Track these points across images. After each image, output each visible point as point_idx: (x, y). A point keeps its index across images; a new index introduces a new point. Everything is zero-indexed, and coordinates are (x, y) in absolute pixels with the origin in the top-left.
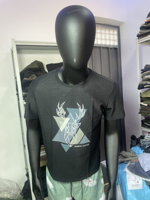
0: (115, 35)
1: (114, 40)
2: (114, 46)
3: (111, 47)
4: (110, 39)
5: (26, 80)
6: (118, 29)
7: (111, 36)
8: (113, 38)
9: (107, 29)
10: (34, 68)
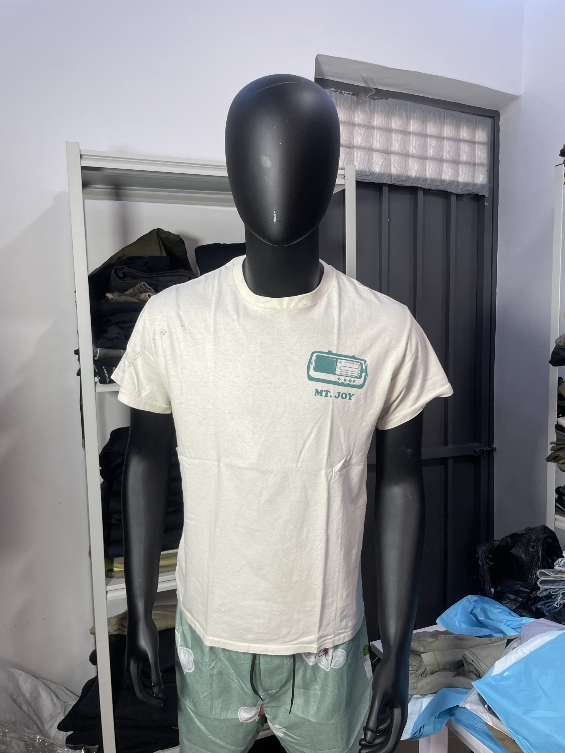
0: (481, 143)
1: (474, 164)
2: (470, 188)
3: (460, 190)
4: (458, 159)
5: (112, 299)
6: (494, 120)
7: (462, 149)
8: (468, 157)
9: (448, 121)
10: (148, 256)
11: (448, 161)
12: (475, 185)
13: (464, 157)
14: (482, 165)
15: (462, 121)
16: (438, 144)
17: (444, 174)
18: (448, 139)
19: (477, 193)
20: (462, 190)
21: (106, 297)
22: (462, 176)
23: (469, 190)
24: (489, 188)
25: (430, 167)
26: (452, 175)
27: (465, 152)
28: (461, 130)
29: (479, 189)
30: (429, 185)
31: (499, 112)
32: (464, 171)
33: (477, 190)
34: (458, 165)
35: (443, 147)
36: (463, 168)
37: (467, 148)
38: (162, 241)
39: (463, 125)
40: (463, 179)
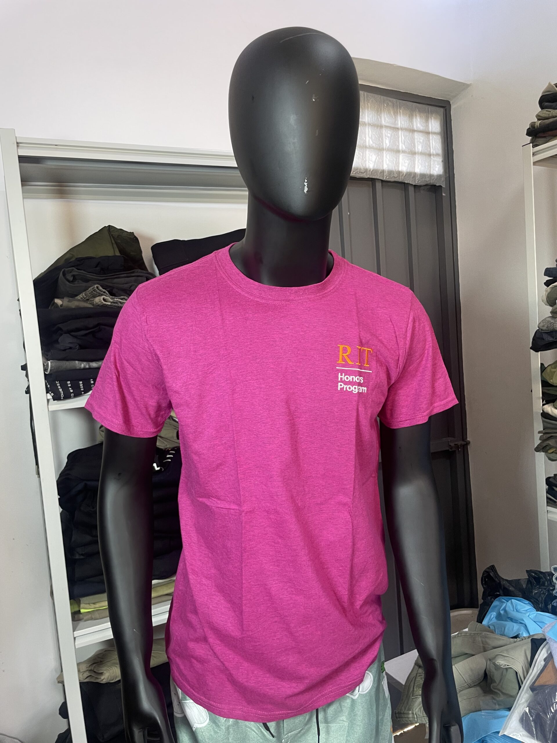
1: (430, 155)
2: (428, 179)
3: (418, 180)
4: (414, 149)
5: (61, 306)
6: (446, 110)
7: (417, 139)
8: (424, 147)
9: (401, 111)
10: (100, 256)
11: (404, 152)
12: (431, 176)
13: (419, 148)
14: (437, 155)
15: (415, 112)
16: (393, 134)
17: (400, 165)
18: (402, 129)
19: (435, 184)
20: (420, 181)
21: (54, 303)
22: (418, 167)
23: (426, 181)
24: (446, 178)
25: (387, 158)
26: (409, 166)
27: (420, 142)
28: (414, 120)
29: (436, 180)
30: (387, 176)
31: (450, 102)
32: (420, 161)
33: (434, 181)
34: (415, 156)
35: (398, 138)
36: (419, 158)
37: (422, 138)
38: (114, 240)
39: (416, 115)
40: (420, 170)
